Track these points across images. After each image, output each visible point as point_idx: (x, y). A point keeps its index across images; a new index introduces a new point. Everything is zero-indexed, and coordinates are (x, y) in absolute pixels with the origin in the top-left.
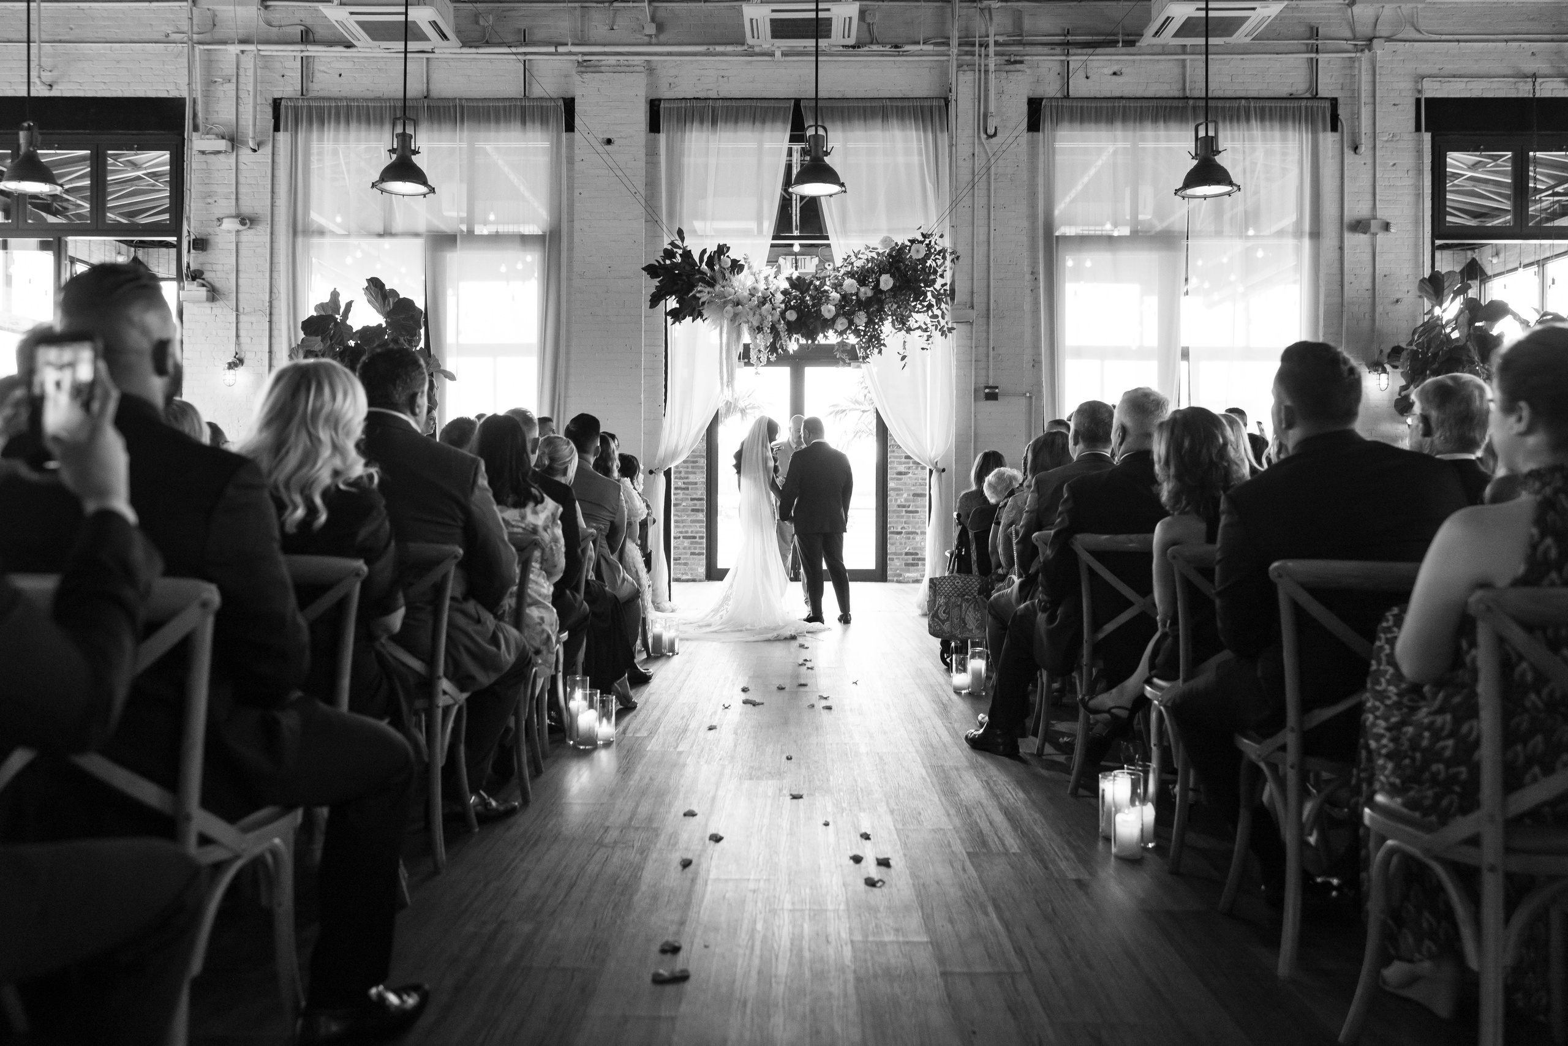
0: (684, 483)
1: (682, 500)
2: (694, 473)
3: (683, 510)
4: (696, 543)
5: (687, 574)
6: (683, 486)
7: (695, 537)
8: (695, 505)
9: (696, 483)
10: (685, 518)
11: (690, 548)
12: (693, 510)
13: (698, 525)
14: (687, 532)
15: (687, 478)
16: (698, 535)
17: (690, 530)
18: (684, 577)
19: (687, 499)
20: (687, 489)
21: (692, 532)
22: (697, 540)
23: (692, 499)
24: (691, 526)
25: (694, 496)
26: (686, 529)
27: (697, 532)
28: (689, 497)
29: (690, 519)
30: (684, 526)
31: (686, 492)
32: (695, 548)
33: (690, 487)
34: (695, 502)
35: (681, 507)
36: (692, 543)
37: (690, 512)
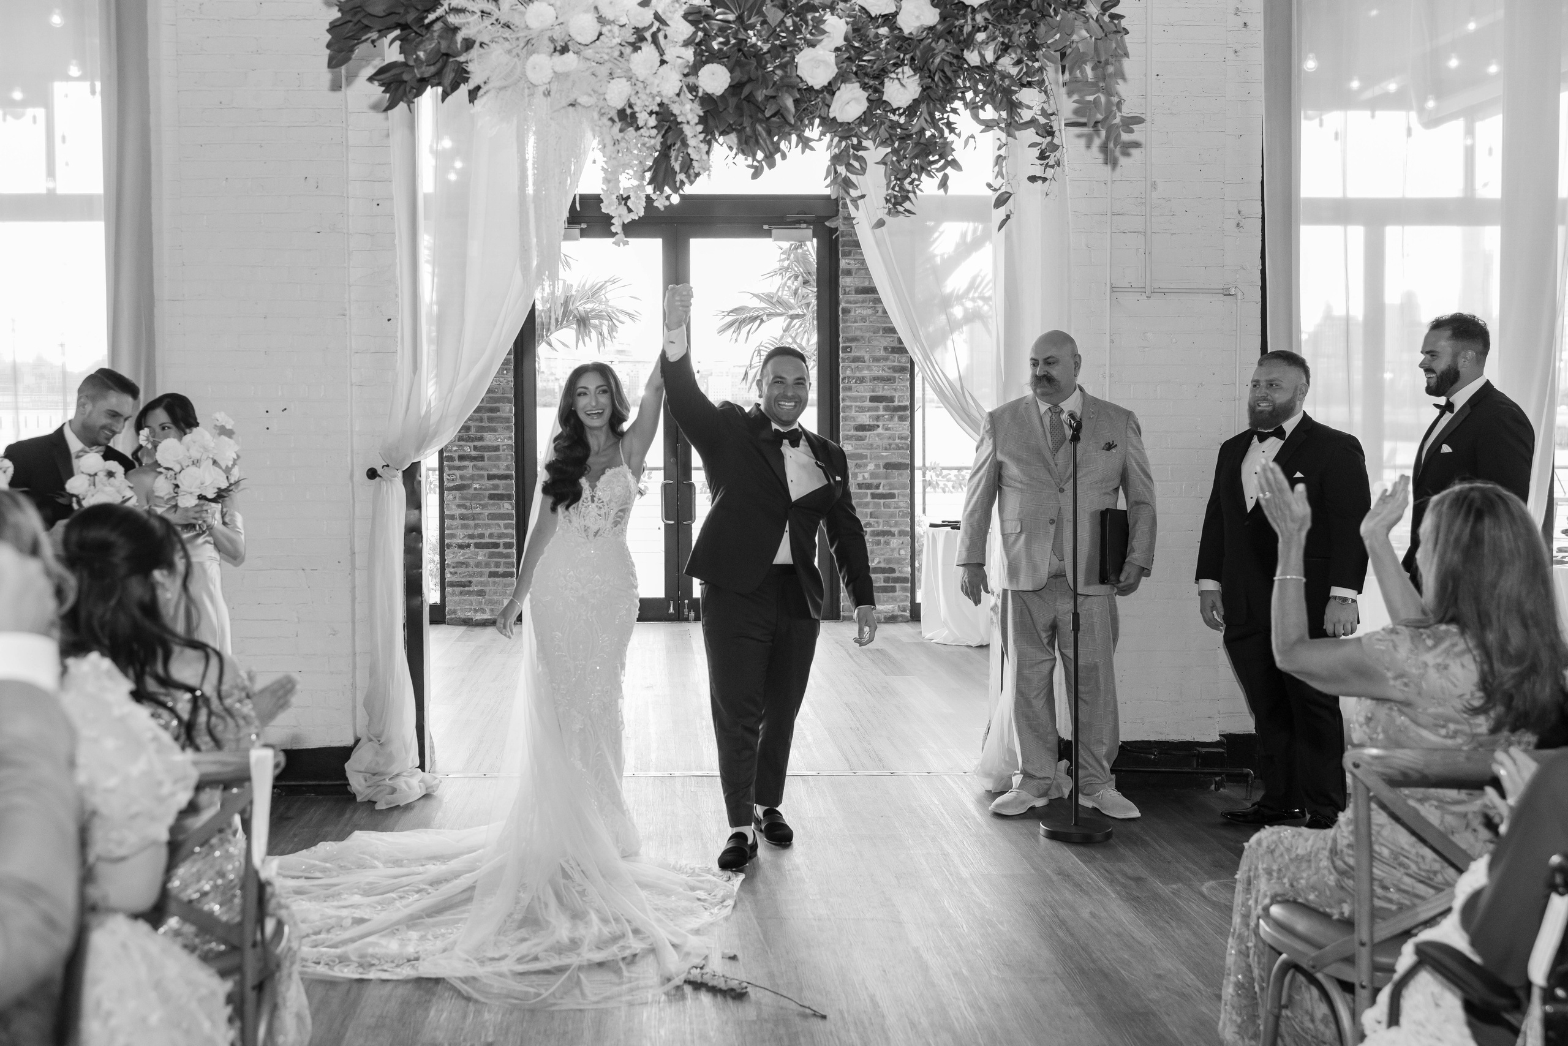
0: (475, 448)
1: (473, 478)
2: (494, 430)
3: (475, 497)
4: (500, 555)
5: (483, 611)
6: (474, 453)
7: (496, 545)
8: (496, 487)
9: (497, 449)
10: (478, 510)
11: (487, 565)
12: (492, 497)
13: (501, 523)
14: (482, 536)
15: (481, 439)
16: (501, 541)
17: (487, 533)
18: (479, 616)
19: (481, 477)
20: (482, 458)
21: (491, 536)
22: (501, 550)
23: (491, 477)
24: (488, 526)
25: (494, 471)
26: (480, 531)
27: (500, 536)
28: (485, 473)
29: (486, 512)
30: (477, 526)
31: (480, 464)
32: (497, 565)
33: (486, 454)
34: (496, 482)
35: (472, 491)
36: (491, 556)
37: (486, 501)
